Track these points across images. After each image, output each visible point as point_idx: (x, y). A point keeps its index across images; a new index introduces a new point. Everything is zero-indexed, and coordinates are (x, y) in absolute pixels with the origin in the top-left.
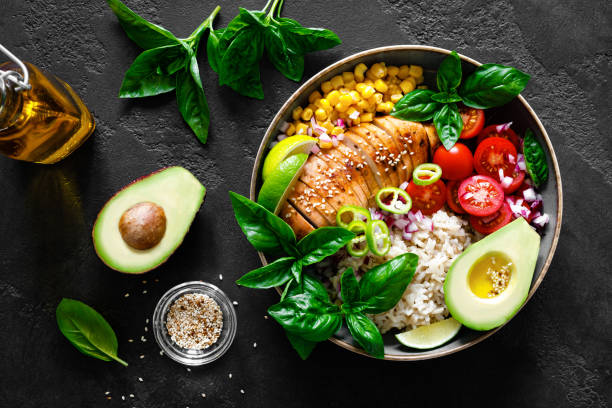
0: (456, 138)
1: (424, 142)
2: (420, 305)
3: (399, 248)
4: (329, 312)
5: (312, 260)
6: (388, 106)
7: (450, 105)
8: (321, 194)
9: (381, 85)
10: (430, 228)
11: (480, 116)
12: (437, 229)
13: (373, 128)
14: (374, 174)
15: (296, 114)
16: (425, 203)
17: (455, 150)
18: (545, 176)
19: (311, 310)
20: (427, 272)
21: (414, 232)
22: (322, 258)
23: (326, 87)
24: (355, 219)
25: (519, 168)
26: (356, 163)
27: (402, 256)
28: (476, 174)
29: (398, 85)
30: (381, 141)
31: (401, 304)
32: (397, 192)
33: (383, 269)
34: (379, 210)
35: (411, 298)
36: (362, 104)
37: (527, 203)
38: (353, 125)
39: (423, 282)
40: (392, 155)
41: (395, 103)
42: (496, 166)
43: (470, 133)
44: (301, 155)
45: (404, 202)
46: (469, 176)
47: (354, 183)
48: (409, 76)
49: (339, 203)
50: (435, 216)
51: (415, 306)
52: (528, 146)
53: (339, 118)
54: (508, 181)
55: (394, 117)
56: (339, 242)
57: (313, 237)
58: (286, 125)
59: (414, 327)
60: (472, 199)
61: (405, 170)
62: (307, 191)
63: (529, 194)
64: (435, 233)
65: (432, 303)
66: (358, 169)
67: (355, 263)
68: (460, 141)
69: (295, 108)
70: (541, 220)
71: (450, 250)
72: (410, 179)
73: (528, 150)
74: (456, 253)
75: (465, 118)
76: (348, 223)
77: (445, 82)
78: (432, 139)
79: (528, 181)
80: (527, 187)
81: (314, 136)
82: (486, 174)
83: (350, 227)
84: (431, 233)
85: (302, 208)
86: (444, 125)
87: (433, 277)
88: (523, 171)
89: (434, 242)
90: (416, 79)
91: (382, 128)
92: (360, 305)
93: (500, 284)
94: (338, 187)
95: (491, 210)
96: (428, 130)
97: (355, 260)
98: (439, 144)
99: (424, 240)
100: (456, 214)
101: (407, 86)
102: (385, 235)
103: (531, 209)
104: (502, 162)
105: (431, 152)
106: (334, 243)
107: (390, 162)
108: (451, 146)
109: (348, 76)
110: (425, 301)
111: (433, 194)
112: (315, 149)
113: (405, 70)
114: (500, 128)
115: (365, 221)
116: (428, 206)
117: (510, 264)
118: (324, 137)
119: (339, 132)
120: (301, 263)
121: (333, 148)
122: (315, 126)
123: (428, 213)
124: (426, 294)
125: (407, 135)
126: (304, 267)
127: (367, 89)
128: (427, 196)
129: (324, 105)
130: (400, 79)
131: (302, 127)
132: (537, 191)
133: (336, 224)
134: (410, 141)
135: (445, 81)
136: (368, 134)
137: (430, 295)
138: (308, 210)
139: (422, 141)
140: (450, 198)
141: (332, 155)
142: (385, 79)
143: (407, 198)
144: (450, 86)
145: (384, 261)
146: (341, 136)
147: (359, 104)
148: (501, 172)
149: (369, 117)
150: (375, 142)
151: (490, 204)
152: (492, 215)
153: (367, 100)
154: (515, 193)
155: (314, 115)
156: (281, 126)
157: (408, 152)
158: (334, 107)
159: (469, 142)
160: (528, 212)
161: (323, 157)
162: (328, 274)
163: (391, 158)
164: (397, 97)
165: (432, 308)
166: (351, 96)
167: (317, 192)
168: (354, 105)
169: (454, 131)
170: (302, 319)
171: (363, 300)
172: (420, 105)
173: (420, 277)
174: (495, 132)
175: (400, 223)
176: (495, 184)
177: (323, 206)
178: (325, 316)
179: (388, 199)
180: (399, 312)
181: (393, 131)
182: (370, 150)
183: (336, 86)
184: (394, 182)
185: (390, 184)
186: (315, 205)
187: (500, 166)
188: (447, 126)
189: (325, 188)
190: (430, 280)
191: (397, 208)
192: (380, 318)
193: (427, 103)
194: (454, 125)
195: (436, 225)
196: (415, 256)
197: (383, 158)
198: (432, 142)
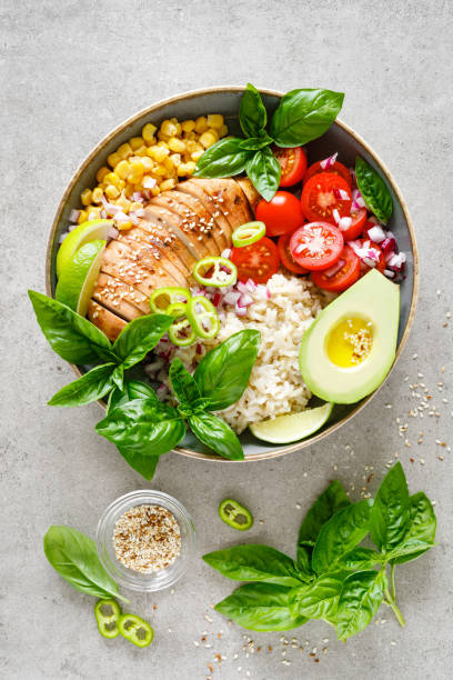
0: (276, 186)
1: (240, 198)
2: (273, 390)
3: (232, 327)
4: (166, 418)
5: (133, 361)
6: (189, 167)
7: (263, 151)
8: (127, 282)
9: (176, 144)
10: (266, 297)
11: (298, 153)
12: (275, 296)
13: (176, 194)
14: (186, 247)
15: (85, 197)
16: (256, 269)
17: (280, 200)
18: (390, 208)
19: (143, 419)
20: (273, 348)
21: (248, 306)
22: (143, 356)
23: (112, 160)
24: (172, 302)
25: (357, 206)
26: (162, 238)
27: (237, 334)
28: (307, 222)
29: (196, 140)
30: (187, 207)
31: (249, 392)
32: (217, 261)
33: (217, 353)
34: (203, 288)
35: (258, 383)
36: (158, 170)
37: (377, 244)
38: (152, 195)
39: (272, 361)
40: (202, 220)
41: (197, 162)
42: (328, 207)
43: (290, 176)
44: (97, 242)
45: (229, 273)
46: (299, 227)
47: (164, 261)
48: (209, 128)
49: (151, 287)
50: (270, 281)
51: (267, 392)
52: (362, 178)
53: (135, 191)
54: (346, 223)
55: (199, 177)
56: (158, 332)
57: (129, 332)
58: (75, 213)
59: (273, 418)
60: (306, 250)
61: (223, 235)
62: (111, 282)
63: (375, 233)
64: (275, 301)
65: (287, 383)
66: (167, 244)
67: (185, 356)
68: (281, 189)
69: (83, 191)
70: (397, 260)
71: (295, 317)
72: (232, 247)
73: (363, 182)
74: (304, 318)
75: (283, 161)
76: (165, 308)
77: (252, 126)
78: (250, 195)
80: (372, 226)
81: (109, 217)
82: (320, 219)
83: (168, 312)
84: (269, 302)
85: (108, 302)
86: (260, 174)
87: (281, 352)
88: (364, 208)
89: (275, 312)
90: (217, 130)
92: (201, 403)
93: (362, 348)
94: (145, 269)
95: (332, 257)
96: (242, 185)
97: (186, 351)
98: (259, 198)
99: (264, 313)
100: (298, 276)
101: (207, 139)
102: (211, 315)
103: (382, 250)
104: (334, 202)
105: (252, 210)
106: (154, 334)
107: (202, 229)
108: (273, 198)
109: (136, 142)
110: (280, 384)
111: (262, 256)
112: (114, 233)
113: (201, 122)
114: (324, 164)
115: (185, 302)
116: (260, 272)
117: (369, 324)
118: (120, 217)
119: (138, 207)
120: (121, 367)
121: (134, 227)
122: (107, 206)
123: (261, 279)
124: (279, 375)
125: (216, 194)
126: (125, 371)
127: (160, 150)
128: (255, 260)
129: (113, 182)
130: (198, 134)
131: (93, 211)
132: (386, 229)
133: (151, 312)
134: (221, 200)
135: (249, 123)
136: (170, 202)
137: (284, 375)
138: (115, 303)
139: (237, 200)
140: (284, 257)
141: (134, 234)
142: (182, 136)
143: (231, 266)
144: (258, 128)
145: (217, 344)
146: (141, 212)
147: (154, 170)
148: (336, 213)
149: (170, 183)
150: (180, 209)
151: (329, 252)
152: (334, 264)
153: (162, 164)
154: (360, 235)
155: (105, 195)
156: (69, 214)
157: (222, 213)
158: (126, 181)
159: (292, 188)
160: (377, 254)
161: (124, 239)
162: (161, 377)
163: (203, 224)
164: (198, 153)
165: (289, 391)
166: (143, 162)
167: (122, 280)
168: (148, 173)
169: (273, 179)
170: (135, 431)
171: (203, 396)
172: (228, 157)
173: (267, 358)
174: (320, 170)
175: (231, 298)
176: (331, 228)
177: (132, 295)
178: (163, 424)
179: (209, 273)
180: (251, 403)
181: (199, 192)
182: (176, 220)
183: (125, 156)
184: (213, 251)
185: (209, 253)
186: (122, 296)
187: (332, 207)
188: (265, 176)
189: (131, 273)
190: (279, 358)
191: (221, 280)
192: (230, 412)
193: (235, 153)
194: (271, 172)
195: (272, 291)
196: (256, 332)
197: (193, 225)
198: (250, 198)
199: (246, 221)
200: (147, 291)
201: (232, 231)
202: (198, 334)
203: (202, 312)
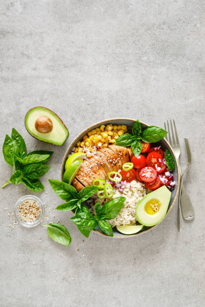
0: (139, 153)
1: (127, 154)
2: (126, 217)
3: (117, 195)
4: (92, 220)
5: (84, 199)
6: (113, 141)
7: (138, 140)
8: (87, 175)
9: (111, 133)
10: (129, 187)
11: (148, 145)
13: (107, 149)
14: (107, 167)
15: (78, 144)
16: (128, 178)
17: (139, 157)
18: (174, 167)
19: (87, 219)
20: (128, 204)
21: (123, 189)
22: (88, 198)
23: (89, 134)
24: (100, 184)
25: (163, 164)
26: (101, 163)
27: (118, 198)
28: (147, 166)
29: (117, 132)
30: (110, 154)
31: (118, 216)
32: (116, 173)
33: (111, 202)
34: (110, 181)
35: (122, 214)
36: (103, 140)
37: (167, 177)
38: (100, 148)
39: (127, 207)
41: (116, 140)
43: (145, 150)
44: (80, 160)
45: (119, 177)
46: (144, 167)
48: (122, 129)
49: (94, 178)
50: (131, 182)
51: (124, 217)
52: (167, 155)
53: (94, 145)
54: (159, 169)
55: (116, 145)
56: (93, 191)
57: (84, 190)
58: (74, 148)
59: (124, 225)
60: (145, 176)
62: (82, 174)
63: (167, 174)
64: (132, 189)
65: (130, 215)
67: (101, 201)
68: (141, 154)
69: (78, 142)
70: (172, 183)
71: (137, 196)
72: (122, 169)
73: (167, 157)
74: (140, 196)
75: (143, 145)
76: (98, 185)
77: (136, 132)
78: (130, 153)
79: (167, 169)
80: (167, 171)
81: (85, 152)
82: (151, 166)
83: (98, 187)
84: (130, 189)
85: (80, 180)
86: (135, 148)
87: (131, 206)
88: (165, 165)
89: (131, 192)
90: (124, 130)
91: (111, 149)
92: (103, 217)
93: (156, 209)
94: (93, 172)
95: (152, 180)
96: (129, 150)
97: (101, 199)
98: (133, 155)
99: (128, 192)
100: (140, 182)
101: (120, 133)
102: (111, 190)
105: (130, 158)
106: (91, 192)
108: (138, 156)
109: (98, 129)
110: (128, 215)
111: (131, 174)
112: (85, 158)
113: (119, 127)
114: (156, 149)
115: (104, 184)
117: (160, 203)
118: (88, 153)
119: (94, 151)
120: (80, 201)
121: (92, 157)
122: (85, 149)
123: (129, 181)
124: (128, 212)
125: (120, 152)
127: (105, 134)
128: (128, 175)
129: (88, 141)
130: (118, 130)
131: (80, 149)
132: (171, 172)
133: (93, 186)
137: (130, 213)
138: (82, 181)
139: (126, 154)
140: (137, 175)
141: (92, 160)
142: (112, 130)
143: (120, 175)
144: (137, 133)
145: (111, 200)
146: (95, 153)
148: (156, 165)
149: (106, 145)
151: (152, 178)
152: (153, 182)
153: (105, 139)
154: (162, 173)
155: (85, 145)
156: (72, 149)
158: (92, 142)
159: (144, 154)
160: (167, 181)
162: (91, 205)
164: (117, 137)
165: (131, 218)
166: (99, 137)
168: (100, 141)
169: (139, 150)
170: (84, 222)
171: (104, 215)
172: (126, 140)
173: (126, 206)
174: (154, 150)
175: (118, 185)
176: (154, 170)
177: (88, 179)
179: (113, 176)
180: (118, 220)
183: (93, 134)
184: (115, 170)
187: (155, 163)
190: (129, 207)
191: (117, 180)
192: (111, 221)
193: (128, 139)
194: (139, 148)
195: (131, 186)
196: (124, 198)
197: (111, 161)
198: (130, 154)
199: (128, 162)
200: (93, 179)
201: (123, 165)
202: (106, 195)
203: (109, 189)
